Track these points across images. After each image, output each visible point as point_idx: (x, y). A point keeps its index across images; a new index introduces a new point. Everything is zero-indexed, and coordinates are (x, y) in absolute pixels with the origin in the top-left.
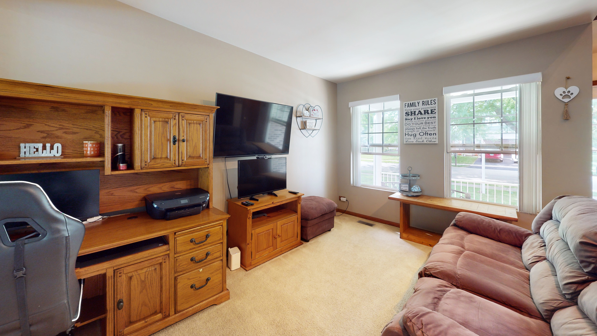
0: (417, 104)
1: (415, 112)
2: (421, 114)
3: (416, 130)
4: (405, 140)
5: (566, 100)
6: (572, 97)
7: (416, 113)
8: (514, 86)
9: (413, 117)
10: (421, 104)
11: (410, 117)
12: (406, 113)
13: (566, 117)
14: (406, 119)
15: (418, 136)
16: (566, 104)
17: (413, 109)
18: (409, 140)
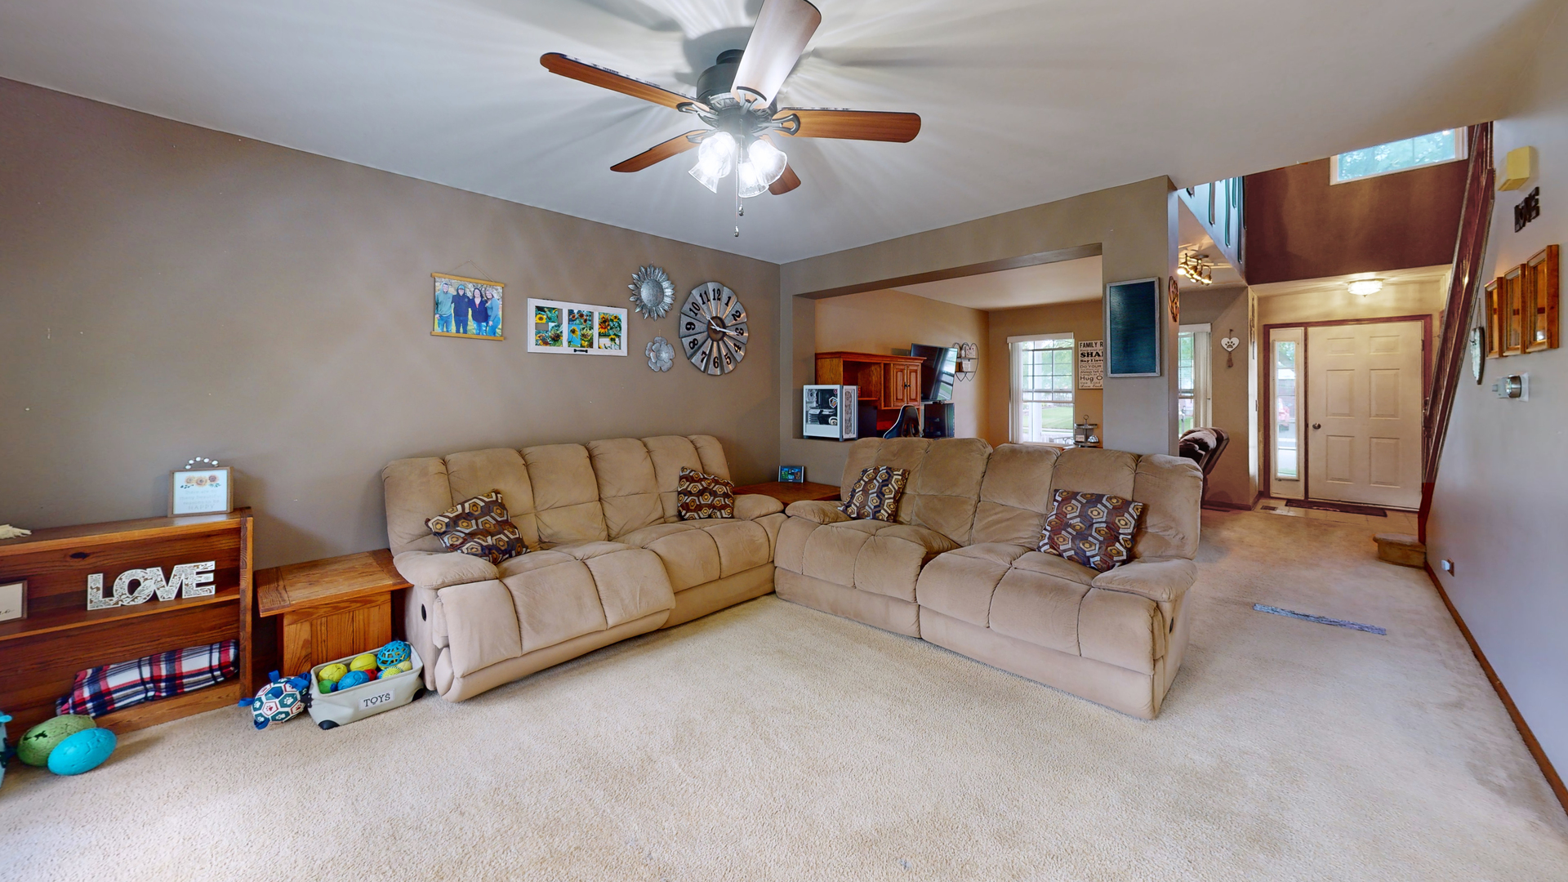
0: (1094, 345)
1: (1092, 353)
2: (1099, 355)
3: (1093, 373)
4: (1080, 385)
5: (1230, 350)
6: (1234, 347)
7: (1094, 355)
8: (1187, 333)
9: (1090, 358)
10: (1098, 344)
11: (1086, 359)
12: (1082, 354)
13: (1230, 364)
14: (1082, 361)
15: (1095, 380)
16: (1230, 353)
17: (1089, 349)
18: (1097, 385)
